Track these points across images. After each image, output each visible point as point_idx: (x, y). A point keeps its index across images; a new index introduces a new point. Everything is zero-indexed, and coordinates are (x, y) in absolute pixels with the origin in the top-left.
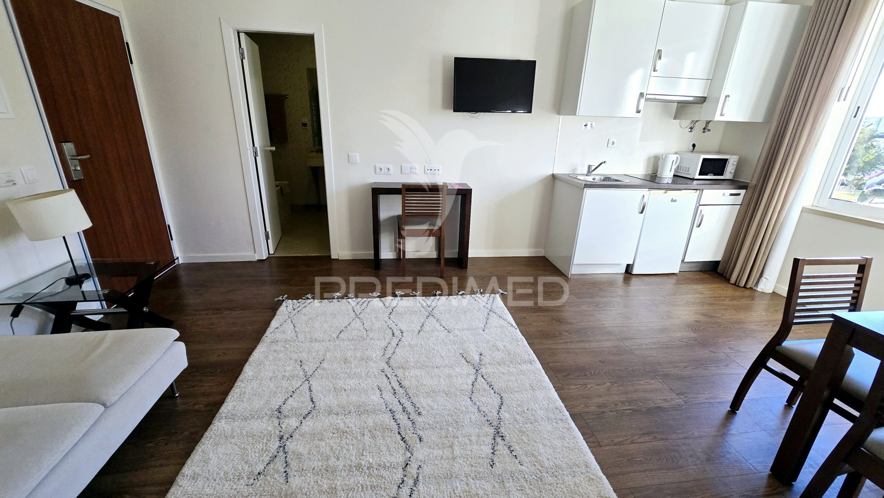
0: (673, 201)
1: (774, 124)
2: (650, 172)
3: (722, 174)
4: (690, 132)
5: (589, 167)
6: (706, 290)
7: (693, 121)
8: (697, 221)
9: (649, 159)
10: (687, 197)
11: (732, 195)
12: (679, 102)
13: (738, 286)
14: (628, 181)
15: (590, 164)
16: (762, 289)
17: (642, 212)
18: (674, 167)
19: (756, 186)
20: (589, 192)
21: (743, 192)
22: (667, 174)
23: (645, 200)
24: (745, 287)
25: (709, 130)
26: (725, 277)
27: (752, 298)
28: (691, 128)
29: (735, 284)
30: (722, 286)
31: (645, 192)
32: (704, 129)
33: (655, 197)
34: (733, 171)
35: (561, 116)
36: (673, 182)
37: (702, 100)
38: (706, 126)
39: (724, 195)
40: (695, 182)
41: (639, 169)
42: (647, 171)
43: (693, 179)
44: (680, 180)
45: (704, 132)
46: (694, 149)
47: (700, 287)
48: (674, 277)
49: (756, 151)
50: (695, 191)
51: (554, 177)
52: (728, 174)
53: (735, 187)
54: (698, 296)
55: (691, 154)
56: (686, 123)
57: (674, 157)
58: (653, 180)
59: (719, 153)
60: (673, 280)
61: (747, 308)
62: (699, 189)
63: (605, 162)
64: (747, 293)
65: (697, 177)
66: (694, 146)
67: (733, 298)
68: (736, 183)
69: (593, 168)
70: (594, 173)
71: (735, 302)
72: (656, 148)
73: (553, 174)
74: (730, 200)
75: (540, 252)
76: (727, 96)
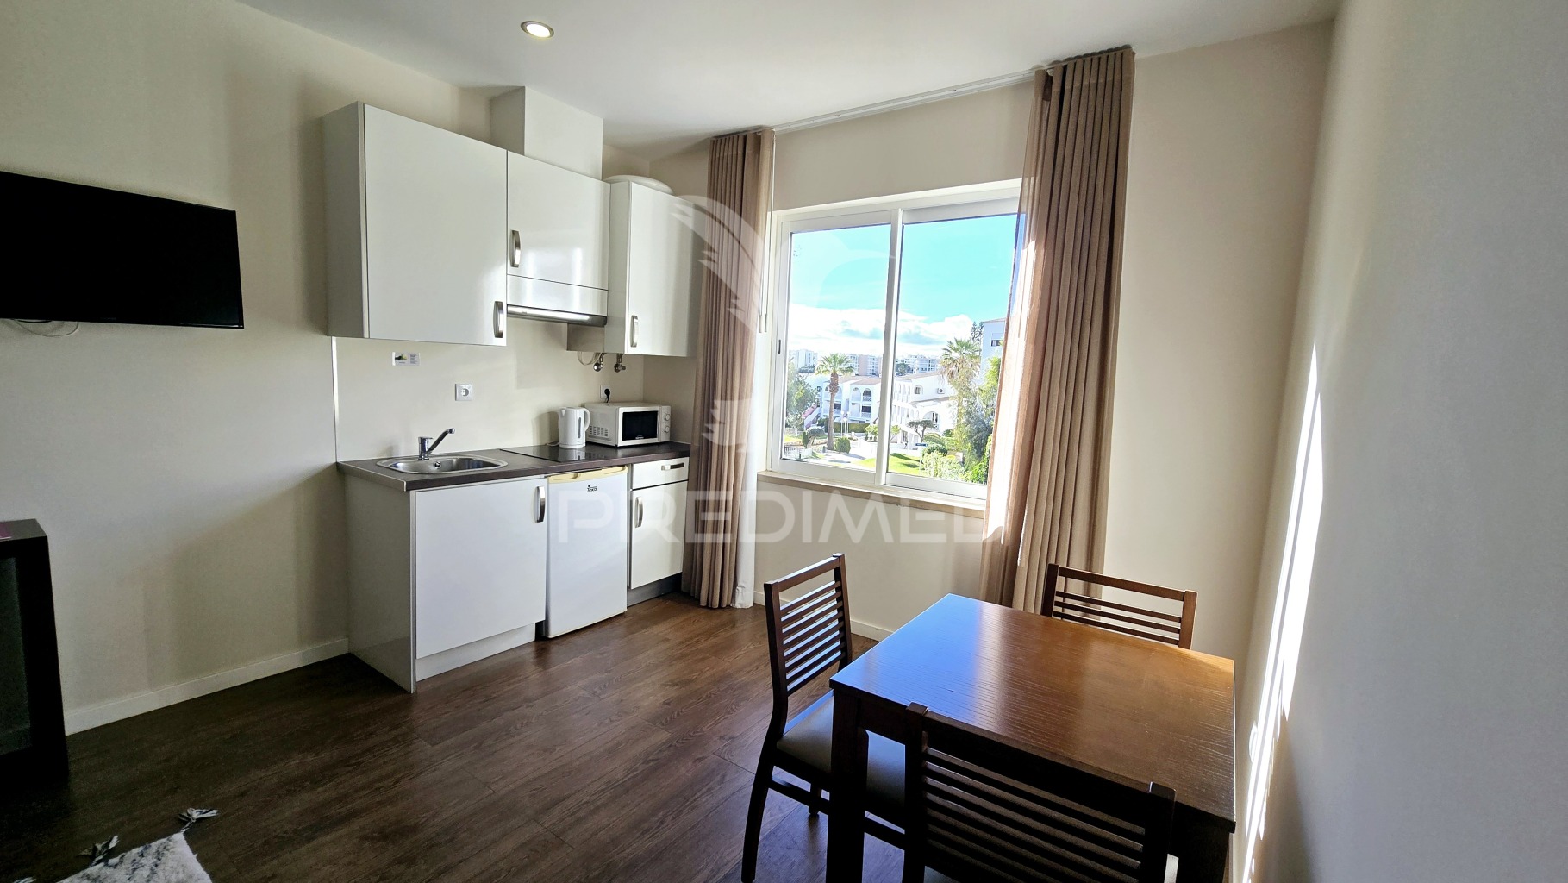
0: (590, 489)
1: (701, 361)
2: (547, 441)
3: (654, 436)
4: (598, 370)
5: (423, 441)
6: (667, 632)
7: (597, 354)
8: (635, 514)
9: (540, 418)
10: (610, 479)
11: (673, 467)
12: (570, 322)
13: (712, 608)
14: (506, 464)
15: (424, 436)
16: (741, 605)
17: (541, 519)
18: (584, 430)
19: (700, 449)
20: (423, 501)
21: (686, 460)
22: (576, 442)
23: (543, 495)
24: (720, 607)
25: (624, 368)
26: (693, 597)
27: (732, 623)
28: (598, 365)
29: (707, 607)
30: (692, 614)
31: (539, 481)
32: (617, 366)
33: (562, 489)
34: (668, 430)
35: (334, 338)
36: (589, 456)
37: (600, 321)
38: (619, 362)
39: (663, 468)
40: (620, 453)
41: (526, 438)
42: (541, 436)
43: (616, 448)
44: (598, 452)
45: (617, 371)
46: (608, 397)
47: (660, 629)
48: (622, 621)
49: (689, 399)
50: (621, 468)
51: (340, 470)
52: (662, 436)
53: (673, 454)
54: (663, 646)
55: (605, 407)
56: (588, 356)
57: (579, 413)
58: (552, 456)
59: (644, 402)
60: (620, 628)
61: (728, 646)
62: (627, 465)
63: (451, 431)
64: (725, 616)
65: (621, 443)
66: (607, 392)
67: (710, 633)
68: (674, 448)
69: (431, 443)
70: (434, 452)
71: (712, 641)
72: (550, 397)
73: (337, 464)
74: (672, 475)
75: (337, 646)
76: (634, 317)
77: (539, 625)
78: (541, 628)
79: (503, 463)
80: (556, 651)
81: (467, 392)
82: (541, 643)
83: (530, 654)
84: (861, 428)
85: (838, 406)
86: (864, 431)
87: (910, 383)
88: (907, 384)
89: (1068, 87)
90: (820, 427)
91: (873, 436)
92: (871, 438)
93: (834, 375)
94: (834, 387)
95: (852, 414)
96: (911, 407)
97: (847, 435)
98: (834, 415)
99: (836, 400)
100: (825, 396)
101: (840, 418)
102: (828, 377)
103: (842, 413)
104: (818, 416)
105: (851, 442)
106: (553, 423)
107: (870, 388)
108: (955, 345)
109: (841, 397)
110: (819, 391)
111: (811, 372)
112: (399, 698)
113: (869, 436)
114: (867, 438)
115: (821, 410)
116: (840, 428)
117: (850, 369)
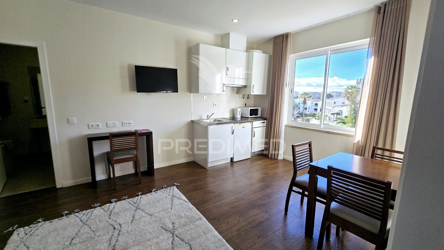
0: (243, 127)
1: (270, 95)
2: (232, 116)
3: (257, 115)
4: (243, 99)
5: (208, 116)
6: (261, 163)
7: (243, 95)
8: (253, 135)
9: (230, 110)
10: (248, 125)
11: (262, 123)
12: (237, 87)
13: (272, 159)
14: (225, 121)
15: (208, 115)
16: (280, 158)
17: (233, 134)
18: (240, 113)
19: (269, 119)
20: (210, 128)
21: (265, 121)
22: (239, 117)
23: (233, 128)
24: (274, 159)
25: (249, 98)
26: (267, 156)
27: (277, 162)
28: (243, 97)
29: (271, 158)
30: (267, 160)
31: (232, 125)
32: (248, 98)
33: (237, 127)
34: (260, 113)
35: (192, 94)
36: (241, 120)
37: (245, 87)
38: (248, 96)
39: (260, 123)
40: (249, 119)
41: (227, 115)
42: (231, 116)
43: (248, 118)
44: (244, 119)
45: (248, 99)
46: (246, 105)
47: (259, 162)
48: (250, 160)
49: (267, 106)
50: (250, 122)
51: (192, 121)
52: (259, 115)
53: (263, 119)
54: (260, 166)
55: (245, 107)
56: (241, 95)
57: (239, 109)
58: (233, 119)
59: (254, 107)
60: (249, 161)
61: (277, 168)
62: (251, 122)
63: (214, 113)
64: (275, 161)
65: (249, 117)
66: (245, 104)
67: (272, 164)
68: (262, 118)
69: (209, 116)
70: (210, 118)
71: (272, 166)
72: (233, 106)
73: (192, 120)
74: (262, 125)
75: (191, 159)
76: (254, 85)
77: (231, 158)
78: (232, 159)
79: (224, 121)
80: (235, 165)
81: (216, 105)
82: (232, 162)
83: (229, 164)
84: (314, 115)
85: (306, 109)
86: (315, 116)
87: (332, 101)
88: (331, 101)
89: (386, 10)
90: (299, 115)
91: (318, 118)
92: (317, 119)
93: (305, 99)
94: (305, 103)
95: (311, 111)
96: (332, 108)
97: (309, 118)
98: (304, 111)
99: (305, 107)
100: (302, 106)
101: (307, 112)
102: (303, 99)
103: (307, 111)
104: (299, 112)
105: (310, 120)
106: (233, 112)
107: (317, 103)
108: (350, 87)
109: (307, 106)
110: (299, 104)
111: (297, 98)
112: (204, 170)
113: (317, 118)
114: (316, 119)
115: (300, 110)
116: (306, 115)
117: (310, 97)
